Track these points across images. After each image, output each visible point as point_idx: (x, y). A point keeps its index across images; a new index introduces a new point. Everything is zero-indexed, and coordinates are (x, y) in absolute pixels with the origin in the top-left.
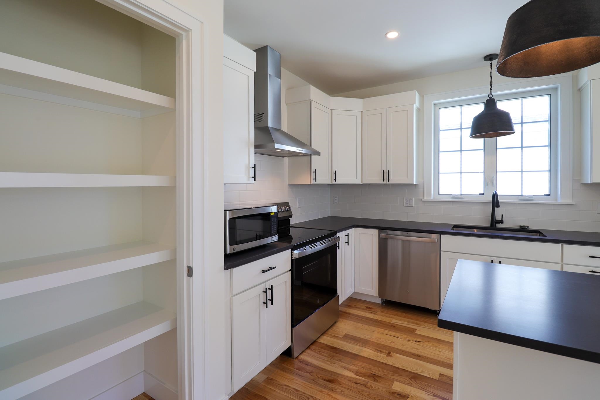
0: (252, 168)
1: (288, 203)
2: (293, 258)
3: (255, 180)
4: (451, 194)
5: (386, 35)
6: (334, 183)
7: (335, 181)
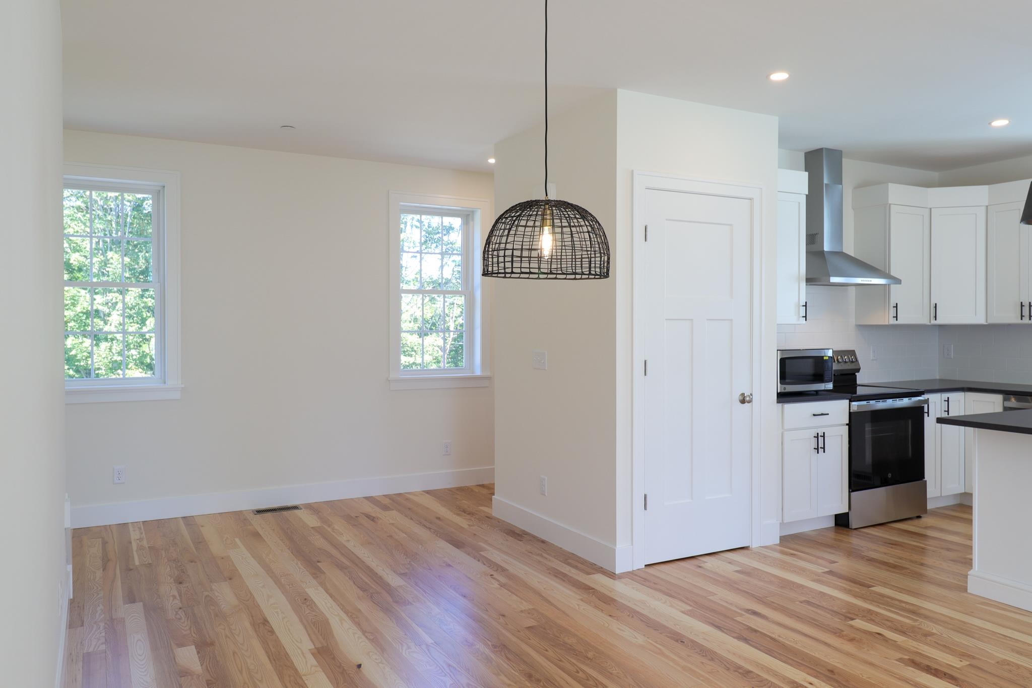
0: (803, 306)
1: (854, 351)
2: (851, 411)
3: (806, 320)
5: (990, 124)
6: (933, 322)
7: (935, 320)
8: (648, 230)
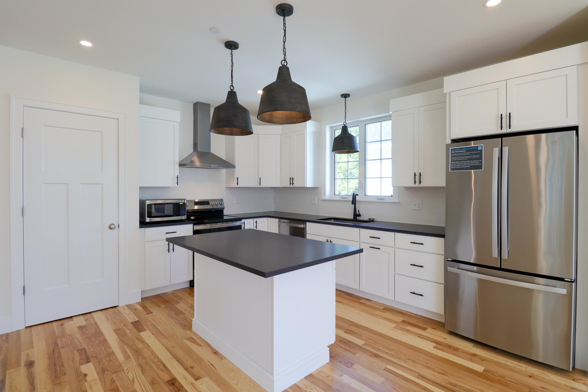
0: (176, 178)
2: (195, 230)
3: (178, 185)
7: (260, 185)
8: (25, 131)
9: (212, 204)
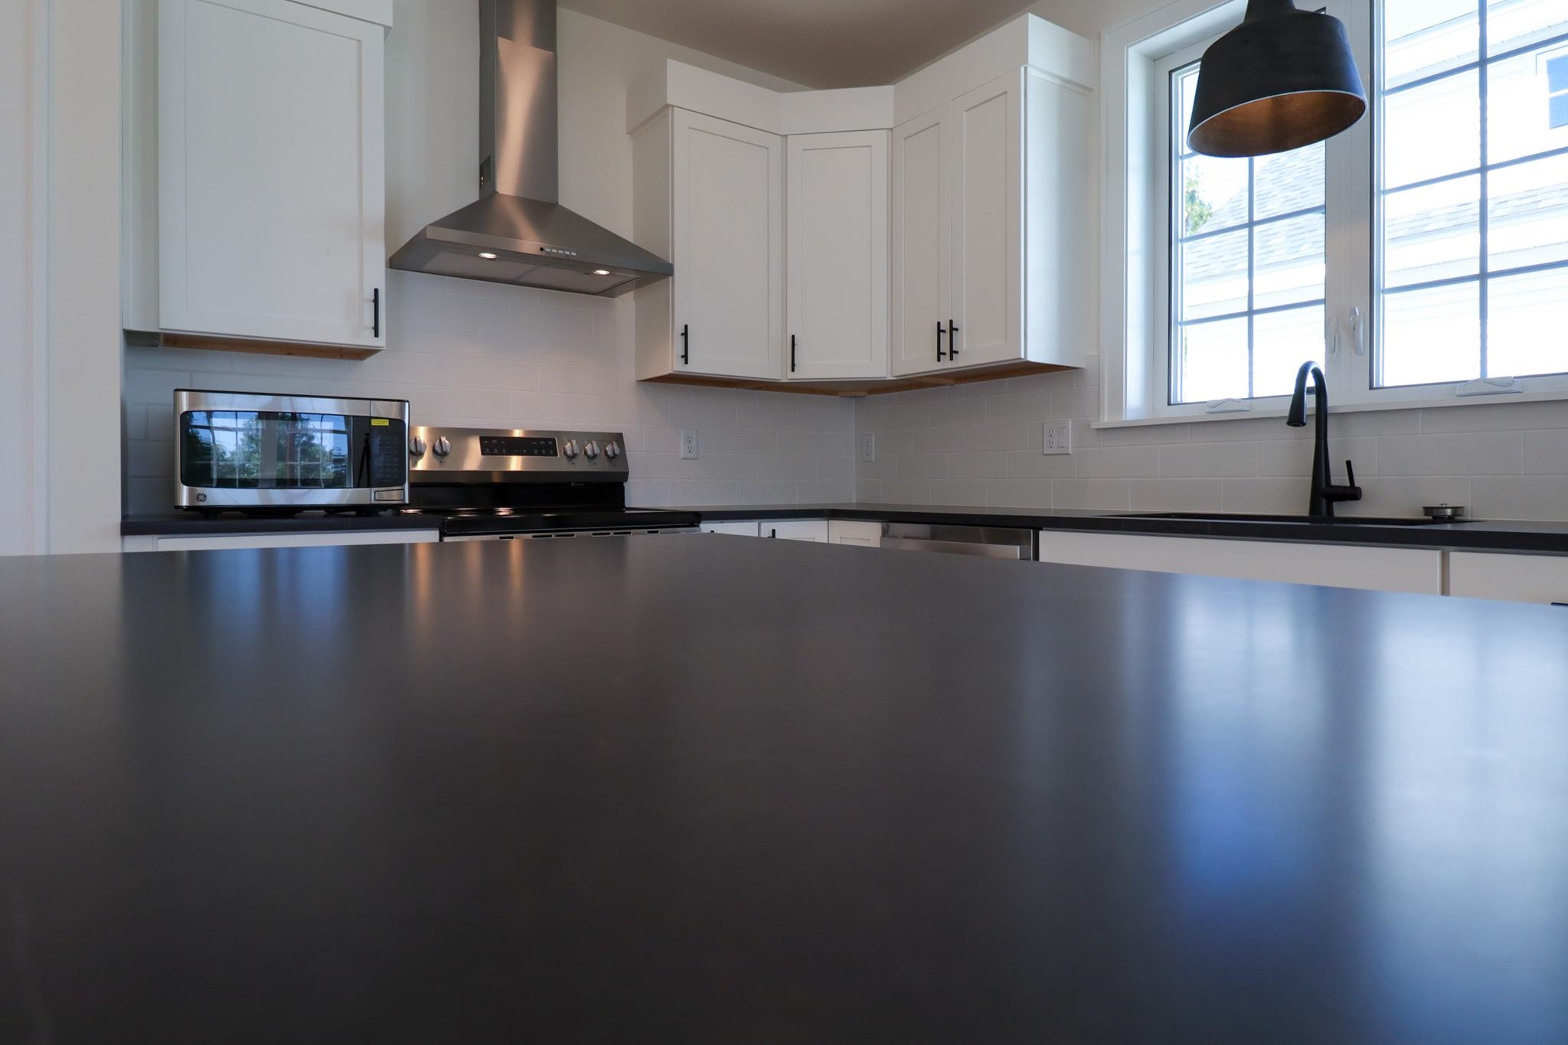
0: (370, 301)
1: (620, 435)
3: (377, 336)
4: (1206, 402)
6: (791, 376)
7: (793, 370)
9: (569, 452)
